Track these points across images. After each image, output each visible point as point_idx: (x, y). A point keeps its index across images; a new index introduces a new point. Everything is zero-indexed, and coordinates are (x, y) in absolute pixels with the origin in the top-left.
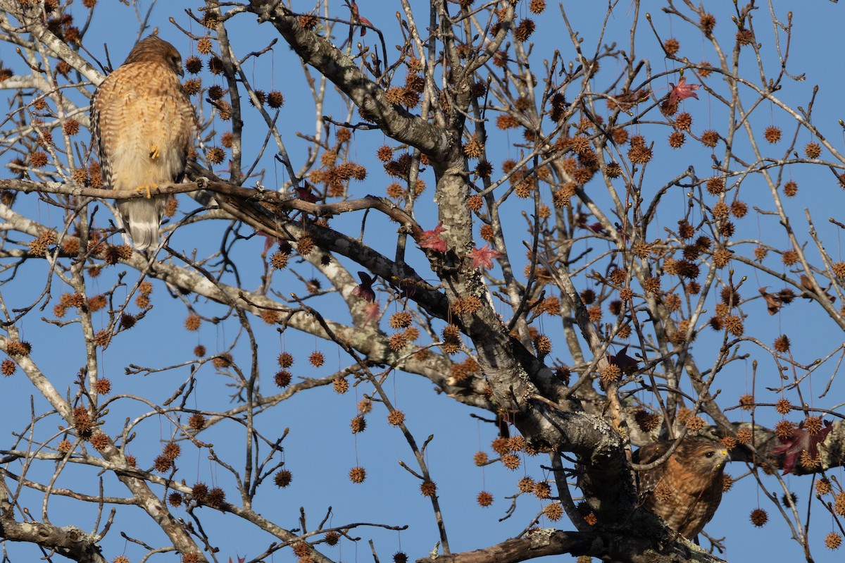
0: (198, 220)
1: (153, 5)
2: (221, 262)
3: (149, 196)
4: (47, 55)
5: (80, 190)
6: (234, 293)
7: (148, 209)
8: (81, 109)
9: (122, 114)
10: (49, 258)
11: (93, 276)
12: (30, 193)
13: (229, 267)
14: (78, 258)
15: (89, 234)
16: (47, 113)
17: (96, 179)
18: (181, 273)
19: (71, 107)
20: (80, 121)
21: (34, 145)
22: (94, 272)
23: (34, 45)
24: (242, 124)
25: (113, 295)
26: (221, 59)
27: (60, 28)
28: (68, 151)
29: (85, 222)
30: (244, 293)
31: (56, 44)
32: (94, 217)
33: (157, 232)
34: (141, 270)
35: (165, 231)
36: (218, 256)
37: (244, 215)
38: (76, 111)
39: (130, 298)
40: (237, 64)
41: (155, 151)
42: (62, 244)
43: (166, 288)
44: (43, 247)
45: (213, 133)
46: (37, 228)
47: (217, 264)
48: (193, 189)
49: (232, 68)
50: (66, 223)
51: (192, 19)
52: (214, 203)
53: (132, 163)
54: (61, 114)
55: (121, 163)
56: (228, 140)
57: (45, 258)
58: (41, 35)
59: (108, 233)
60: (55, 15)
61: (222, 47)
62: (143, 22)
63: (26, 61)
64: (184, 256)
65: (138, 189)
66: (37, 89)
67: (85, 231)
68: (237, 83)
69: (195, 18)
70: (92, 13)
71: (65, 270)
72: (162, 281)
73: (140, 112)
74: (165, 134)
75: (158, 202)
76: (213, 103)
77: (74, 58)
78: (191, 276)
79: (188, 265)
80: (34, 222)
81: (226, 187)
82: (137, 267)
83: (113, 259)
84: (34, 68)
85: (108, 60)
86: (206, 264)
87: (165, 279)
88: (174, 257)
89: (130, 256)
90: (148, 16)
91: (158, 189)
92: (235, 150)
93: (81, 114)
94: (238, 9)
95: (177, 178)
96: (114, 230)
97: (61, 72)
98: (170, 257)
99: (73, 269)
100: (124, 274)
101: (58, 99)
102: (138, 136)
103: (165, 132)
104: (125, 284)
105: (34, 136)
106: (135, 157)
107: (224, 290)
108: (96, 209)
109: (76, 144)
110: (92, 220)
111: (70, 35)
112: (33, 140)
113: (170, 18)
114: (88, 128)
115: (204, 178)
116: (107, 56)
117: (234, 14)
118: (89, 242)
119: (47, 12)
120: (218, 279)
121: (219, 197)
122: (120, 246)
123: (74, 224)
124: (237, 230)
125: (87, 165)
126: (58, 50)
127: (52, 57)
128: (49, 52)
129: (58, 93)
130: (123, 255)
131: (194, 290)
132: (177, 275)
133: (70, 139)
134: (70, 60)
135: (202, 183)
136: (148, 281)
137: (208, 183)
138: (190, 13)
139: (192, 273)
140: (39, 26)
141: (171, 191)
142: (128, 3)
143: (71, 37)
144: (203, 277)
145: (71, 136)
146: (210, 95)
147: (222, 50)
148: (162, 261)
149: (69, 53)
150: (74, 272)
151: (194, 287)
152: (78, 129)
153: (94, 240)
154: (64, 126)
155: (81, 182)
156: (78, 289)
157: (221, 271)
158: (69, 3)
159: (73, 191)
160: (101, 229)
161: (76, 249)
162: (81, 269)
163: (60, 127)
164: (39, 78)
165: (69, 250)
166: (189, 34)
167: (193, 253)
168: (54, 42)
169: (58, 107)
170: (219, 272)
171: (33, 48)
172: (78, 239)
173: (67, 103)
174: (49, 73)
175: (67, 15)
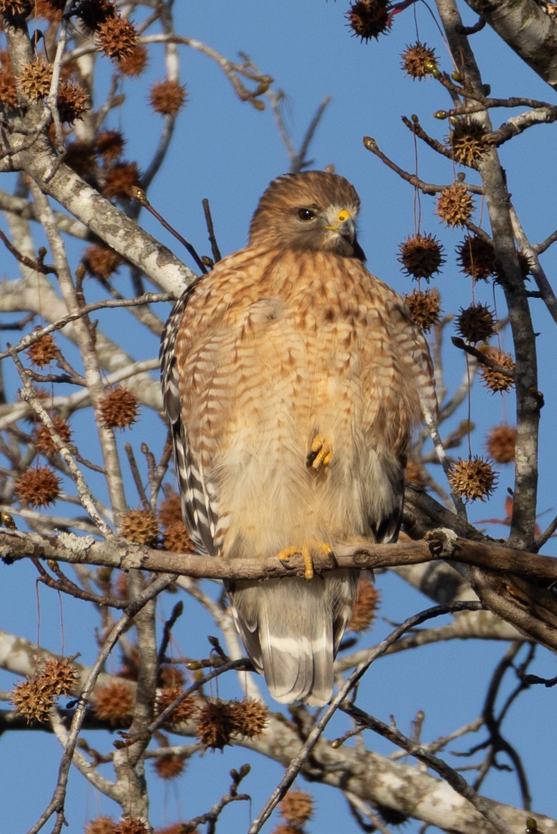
0: (428, 641)
1: (321, 110)
2: (484, 746)
3: (309, 573)
4: (59, 232)
5: (140, 555)
6: (515, 821)
7: (305, 604)
8: (142, 365)
9: (236, 359)
10: (59, 729)
11: (167, 776)
12: (16, 563)
13: (503, 758)
14: (132, 730)
15: (159, 672)
16: (59, 373)
17: (177, 537)
18: (385, 771)
19: (117, 358)
20: (139, 394)
21: (24, 451)
22: (170, 765)
23: (30, 206)
24: (540, 401)
25: (217, 825)
26: (491, 240)
27: (92, 164)
28: (111, 467)
29: (150, 644)
30: (539, 822)
31: (85, 200)
32: (173, 631)
33: (329, 664)
34: (286, 762)
35: (346, 668)
36: (477, 728)
37: (543, 626)
38: (129, 369)
39: (259, 826)
40: (528, 253)
41: (320, 448)
42: (93, 696)
43: (347, 809)
44: (44, 699)
45: (467, 428)
46: (31, 657)
47: (473, 751)
48: (420, 556)
49: (517, 263)
50: (101, 643)
51: (421, 142)
52: (469, 595)
53: (265, 487)
54: (92, 377)
55: (239, 484)
56: (503, 445)
57: (48, 728)
58: (48, 174)
59: (206, 671)
60: (81, 130)
61: (493, 212)
62: (297, 151)
63: (8, 244)
64: (392, 729)
65: (282, 556)
66: (33, 314)
67: (150, 666)
68: (531, 300)
69: (426, 139)
70: (171, 128)
71: (99, 760)
72: (337, 791)
73: (286, 357)
74: (348, 411)
75: (331, 585)
76: (470, 350)
77: (127, 233)
78: (408, 779)
79: (402, 752)
80: (23, 641)
81: (498, 552)
82: (276, 753)
83: (218, 735)
84: (28, 263)
85: (212, 239)
86: (449, 747)
87: (343, 785)
88: (369, 733)
89: (260, 727)
90: (309, 136)
91: (332, 556)
92: (522, 465)
93: (142, 376)
94: (534, 114)
95: (380, 527)
96: (221, 662)
97: (93, 274)
98: (357, 733)
99: (119, 757)
100: (245, 770)
101: (85, 339)
102: (284, 420)
103: (347, 405)
104: (247, 797)
105: (26, 429)
106: (273, 473)
107: (492, 814)
108: (178, 610)
109: (129, 451)
110: (167, 638)
111: (118, 183)
112: (24, 439)
113: (366, 139)
114: (160, 410)
115: (444, 530)
116: (211, 230)
117: (523, 127)
118: (159, 693)
119: (62, 120)
120: (477, 786)
121: (478, 575)
122: (237, 703)
123: (122, 648)
124: (524, 666)
125: (157, 501)
126: (88, 215)
127: (71, 234)
128: (64, 223)
129: (87, 322)
130: (242, 724)
131: (416, 814)
132: (375, 777)
133: (114, 437)
134: (118, 239)
135: (440, 544)
136: (303, 791)
137: (455, 543)
138: (414, 127)
139: (411, 772)
140: (44, 153)
141: (364, 561)
142: (261, 103)
143: (120, 187)
144: (439, 781)
145: (117, 429)
146: (462, 330)
147: (493, 219)
148: (338, 740)
149: (116, 221)
150: (122, 766)
151: (415, 806)
152: (135, 414)
153: (170, 686)
154: (99, 406)
155: (142, 541)
156: (130, 806)
157: (483, 769)
158: (116, 102)
159: (122, 559)
160: (188, 661)
161: (127, 709)
162: (138, 758)
163: (91, 408)
164: (40, 286)
165: (110, 711)
166: (413, 180)
167: (414, 722)
168: (78, 195)
169: (86, 359)
170: (479, 768)
171: (26, 213)
172: (132, 685)
173: (108, 349)
174: (65, 274)
175: (108, 133)
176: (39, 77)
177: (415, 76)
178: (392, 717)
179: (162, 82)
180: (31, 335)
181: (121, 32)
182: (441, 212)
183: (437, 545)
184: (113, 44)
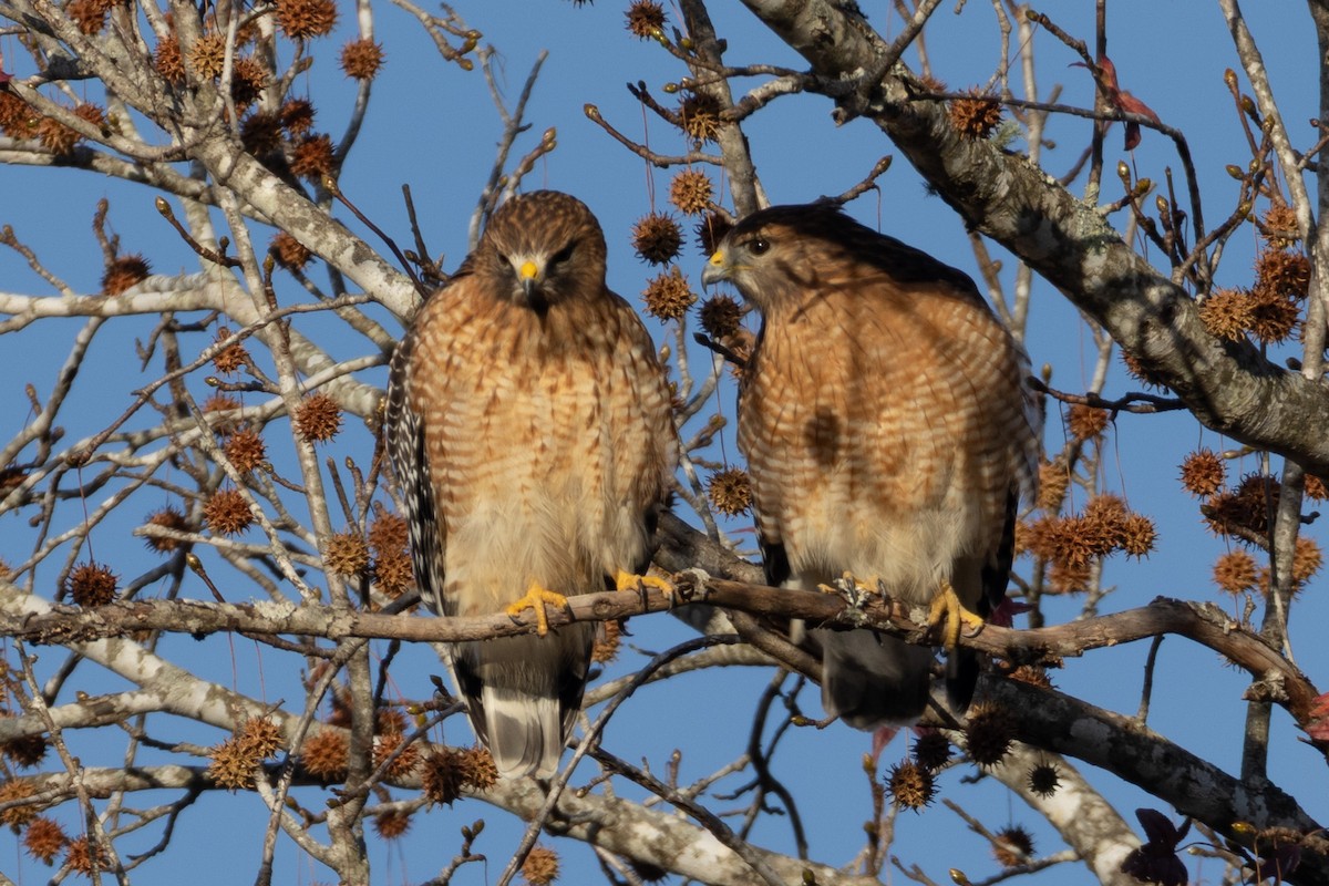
0: (684, 671)
1: (537, 69)
2: (751, 787)
3: (543, 629)
4: (243, 218)
5: (349, 621)
6: (790, 872)
8: (344, 367)
10: (264, 788)
11: (389, 836)
12: (208, 638)
13: (773, 800)
14: (348, 786)
15: (376, 717)
16: (249, 380)
18: (639, 821)
19: (315, 359)
20: (342, 400)
21: (213, 469)
22: (392, 823)
23: (208, 190)
26: (733, 218)
27: (277, 140)
28: (312, 486)
29: (364, 687)
30: (817, 873)
31: (268, 191)
32: (390, 670)
34: (528, 816)
36: (743, 767)
38: (329, 372)
42: (302, 751)
43: (596, 865)
44: (247, 762)
45: (718, 423)
46: (228, 706)
47: (740, 793)
50: (311, 690)
51: (650, 112)
54: (287, 384)
57: (253, 789)
58: (225, 166)
59: (430, 715)
60: (264, 104)
61: (736, 189)
62: (512, 115)
63: (184, 235)
64: (645, 773)
65: (511, 611)
66: (217, 312)
67: (366, 712)
69: (657, 109)
70: (367, 95)
71: (311, 820)
72: (586, 846)
76: (716, 348)
77: (318, 227)
78: (666, 829)
79: (656, 798)
80: (219, 688)
82: (514, 806)
83: (446, 788)
84: (208, 255)
85: (416, 231)
86: (709, 791)
87: (592, 839)
88: (619, 779)
89: (494, 777)
90: (525, 99)
91: (567, 610)
93: (343, 379)
94: (778, 84)
96: (445, 705)
97: (283, 264)
98: (607, 778)
99: (334, 818)
100: (480, 827)
101: (277, 340)
104: (482, 858)
107: (762, 866)
108: (395, 646)
109: (332, 467)
110: (383, 679)
111: (307, 160)
113: (587, 107)
114: (368, 418)
115: (695, 571)
116: (413, 220)
117: (766, 100)
118: (377, 741)
119: (238, 103)
120: (745, 833)
122: (466, 751)
123: (334, 691)
124: (793, 698)
125: (366, 524)
126: (272, 206)
127: (255, 221)
128: (248, 210)
129: (279, 324)
130: (472, 774)
131: (676, 868)
132: (628, 828)
133: (314, 452)
134: (307, 234)
135: (691, 587)
136: (546, 848)
137: (708, 584)
138: (641, 93)
139: (669, 820)
140: (218, 139)
141: (606, 611)
142: (469, 62)
143: (311, 164)
144: (701, 829)
145: (318, 442)
146: (705, 324)
147: (736, 196)
148: (584, 788)
149: (304, 214)
150: (337, 827)
151: (674, 859)
152: (337, 424)
153: (388, 733)
154: (297, 417)
155: (351, 569)
156: (348, 872)
157: (752, 812)
158: (302, 66)
159: (328, 626)
160: (408, 704)
161: (341, 761)
162: (356, 817)
163: (287, 418)
164: (223, 280)
165: (321, 764)
166: (643, 151)
167: (670, 764)
168: (259, 185)
169: (279, 363)
170: (746, 813)
171: (205, 196)
172: (346, 732)
173: (304, 349)
174: (251, 266)
175: (296, 103)
176: (213, 54)
177: (642, 35)
178: (644, 759)
179: (355, 42)
180: (212, 347)
181: (303, 9)
182: (676, 199)
183: (687, 588)
184: (293, 24)
